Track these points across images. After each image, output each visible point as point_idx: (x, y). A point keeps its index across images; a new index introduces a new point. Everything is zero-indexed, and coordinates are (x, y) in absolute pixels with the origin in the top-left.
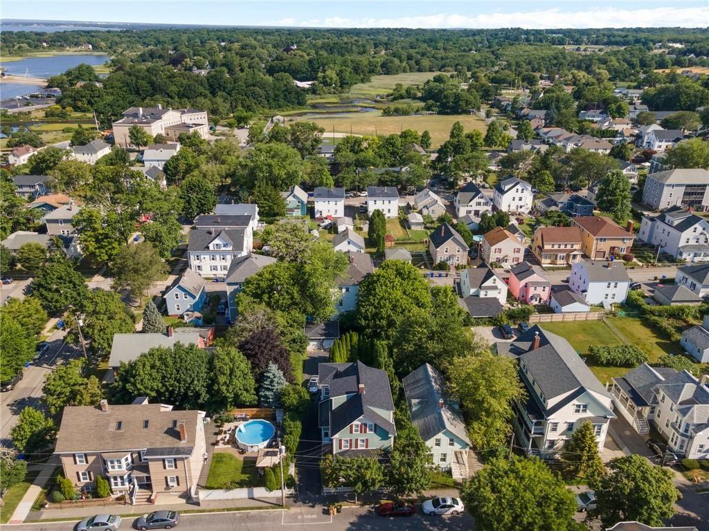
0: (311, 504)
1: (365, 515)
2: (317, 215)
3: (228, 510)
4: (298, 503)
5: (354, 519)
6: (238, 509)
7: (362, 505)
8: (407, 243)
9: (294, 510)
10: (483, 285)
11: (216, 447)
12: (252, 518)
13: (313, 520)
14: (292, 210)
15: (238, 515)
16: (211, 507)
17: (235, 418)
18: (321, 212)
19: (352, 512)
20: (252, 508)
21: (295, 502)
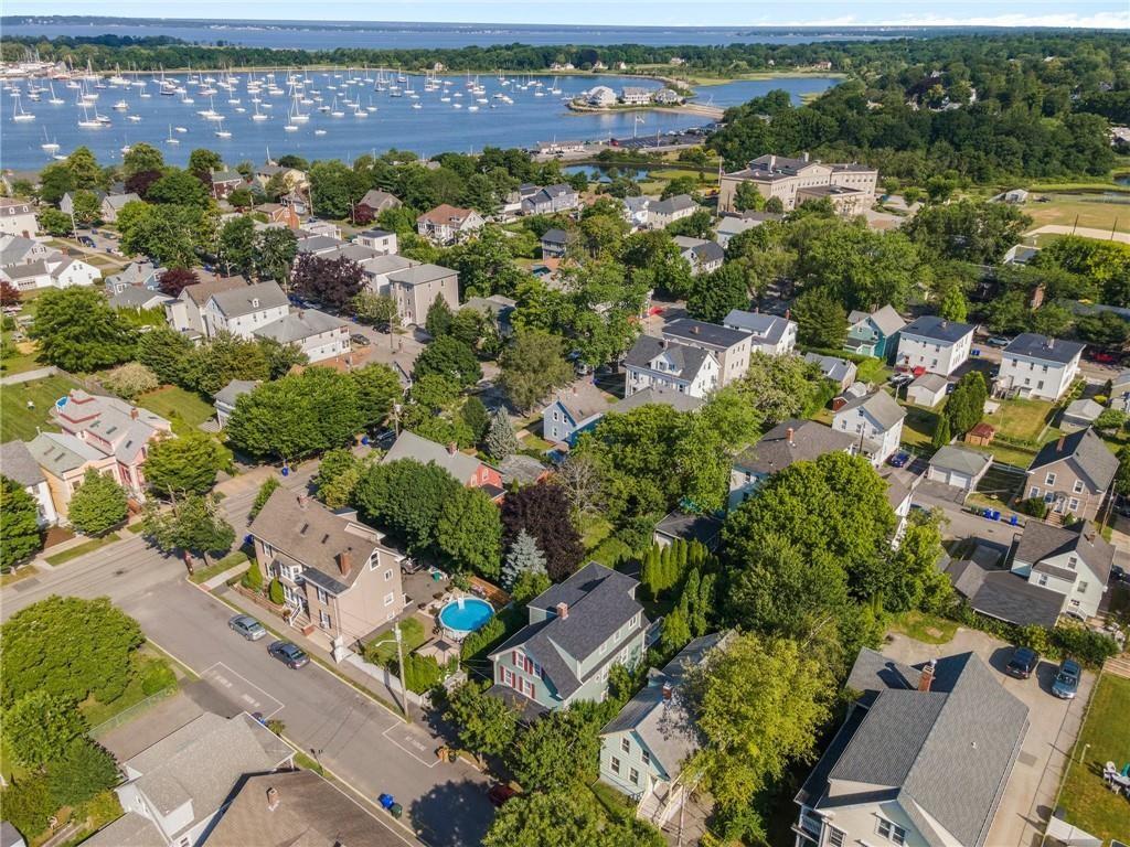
0: (435, 732)
1: (476, 785)
2: (900, 363)
3: (355, 684)
4: (426, 723)
5: (457, 780)
6: (364, 689)
7: (486, 772)
8: (1016, 449)
9: (413, 727)
10: (1044, 562)
11: (420, 611)
12: (363, 705)
13: (416, 751)
14: (856, 343)
15: (358, 696)
16: (345, 672)
17: (470, 589)
18: (907, 358)
19: (468, 769)
20: (376, 697)
21: (424, 719)
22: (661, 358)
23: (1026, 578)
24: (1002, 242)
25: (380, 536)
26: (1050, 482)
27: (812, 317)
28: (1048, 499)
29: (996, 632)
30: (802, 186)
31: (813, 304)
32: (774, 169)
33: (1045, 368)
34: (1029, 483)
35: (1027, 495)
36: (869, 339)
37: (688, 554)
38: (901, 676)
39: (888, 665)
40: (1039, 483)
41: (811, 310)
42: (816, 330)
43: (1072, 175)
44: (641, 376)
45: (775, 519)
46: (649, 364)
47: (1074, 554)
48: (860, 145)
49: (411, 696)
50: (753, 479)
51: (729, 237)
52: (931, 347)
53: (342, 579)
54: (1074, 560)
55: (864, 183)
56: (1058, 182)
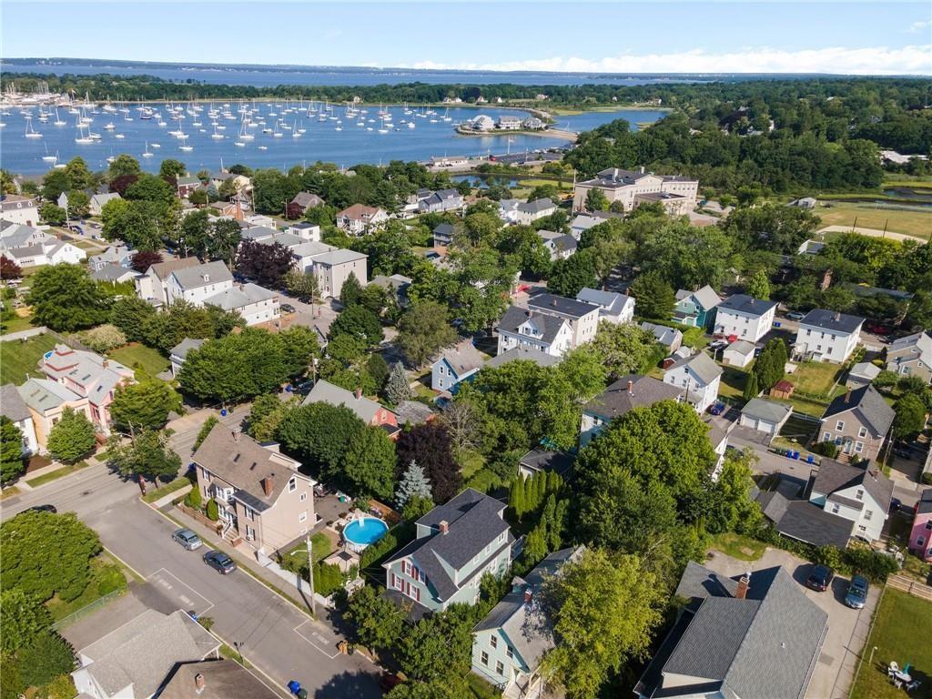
0: (337, 630)
1: (369, 674)
2: (717, 331)
3: (273, 588)
4: (330, 621)
5: (353, 671)
6: (280, 592)
7: (378, 663)
8: (811, 402)
9: (320, 625)
10: (837, 493)
11: (328, 527)
12: (279, 605)
13: (320, 644)
14: (682, 315)
15: (274, 597)
16: (265, 577)
17: (369, 510)
18: (723, 328)
19: (361, 662)
20: (290, 599)
21: (328, 618)
22: (527, 325)
23: (822, 507)
24: (797, 237)
25: (298, 465)
26: (839, 428)
27: (647, 294)
28: (838, 443)
29: (798, 552)
30: (639, 193)
31: (648, 284)
32: (617, 179)
33: (833, 337)
34: (822, 428)
35: (821, 439)
36: (692, 312)
37: (547, 482)
38: (721, 585)
39: (710, 576)
40: (831, 428)
41: (646, 288)
42: (650, 304)
43: (850, 187)
44: (510, 339)
45: (618, 454)
46: (517, 330)
47: (860, 487)
48: (684, 162)
49: (318, 598)
50: (600, 422)
51: (581, 231)
52: (742, 319)
53: (265, 499)
54: (861, 492)
55: (688, 191)
56: (839, 193)
